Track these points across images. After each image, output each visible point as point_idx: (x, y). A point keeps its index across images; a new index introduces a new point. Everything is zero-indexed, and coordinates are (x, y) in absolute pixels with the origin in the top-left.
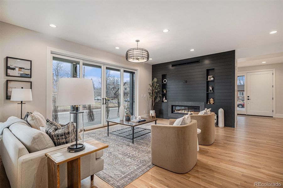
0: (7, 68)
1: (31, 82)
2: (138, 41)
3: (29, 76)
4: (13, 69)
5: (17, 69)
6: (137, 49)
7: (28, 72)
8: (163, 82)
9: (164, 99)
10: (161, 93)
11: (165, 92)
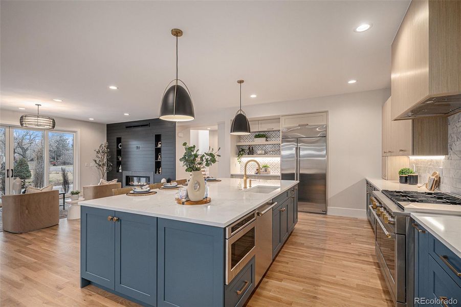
8: (118, 147)
9: (120, 168)
10: (115, 160)
11: (120, 159)
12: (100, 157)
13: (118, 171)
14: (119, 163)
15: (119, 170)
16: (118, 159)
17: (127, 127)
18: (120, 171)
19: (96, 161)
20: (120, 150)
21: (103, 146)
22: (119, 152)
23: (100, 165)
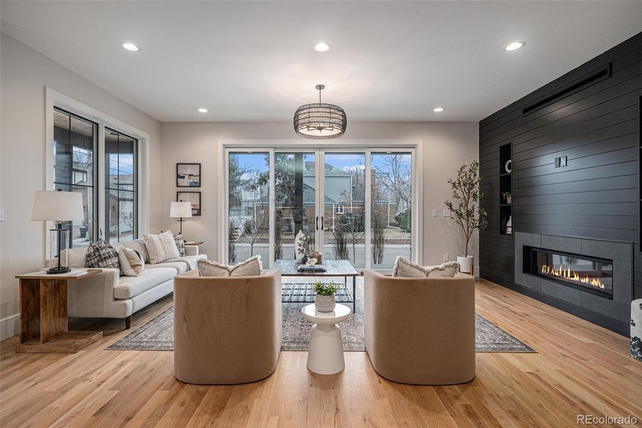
0: (178, 176)
1: (200, 193)
2: (320, 87)
3: (198, 185)
4: (183, 177)
5: (187, 177)
6: (320, 105)
7: (197, 180)
8: (503, 170)
9: (509, 224)
10: (497, 203)
11: (509, 200)
12: (462, 196)
13: (503, 231)
14: (506, 211)
15: (506, 227)
16: (503, 201)
17: (525, 111)
18: (509, 230)
19: (450, 206)
20: (509, 176)
21: (466, 169)
22: (506, 182)
23: (460, 215)
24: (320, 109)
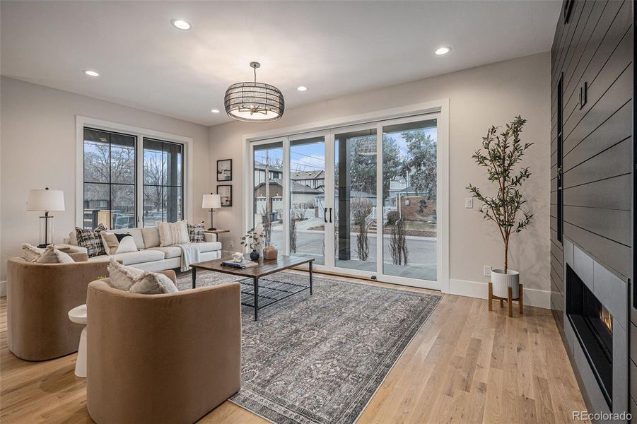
1: (231, 186)
2: (255, 65)
3: (230, 178)
5: (223, 172)
6: (255, 85)
7: (229, 174)
24: (255, 89)
